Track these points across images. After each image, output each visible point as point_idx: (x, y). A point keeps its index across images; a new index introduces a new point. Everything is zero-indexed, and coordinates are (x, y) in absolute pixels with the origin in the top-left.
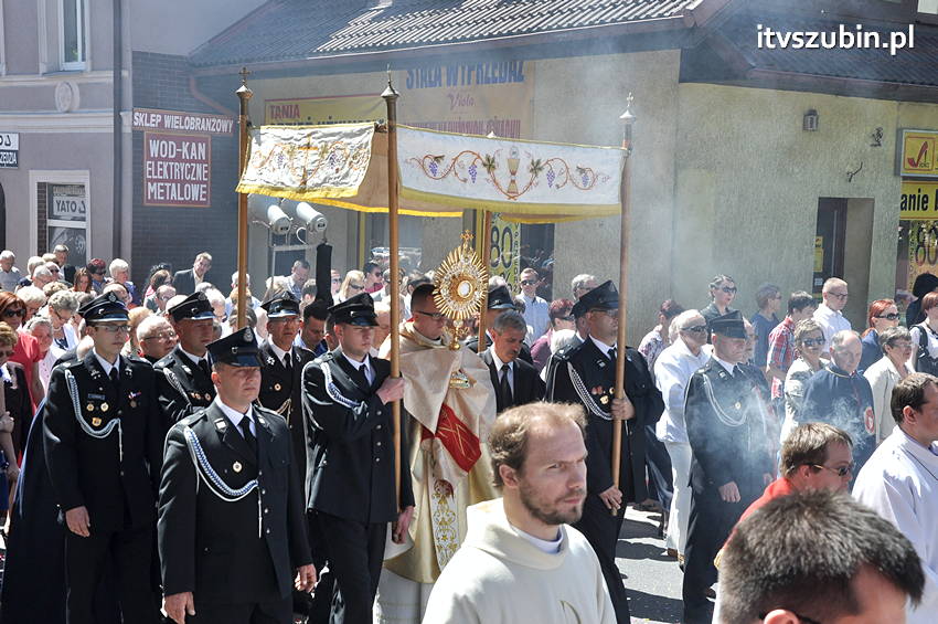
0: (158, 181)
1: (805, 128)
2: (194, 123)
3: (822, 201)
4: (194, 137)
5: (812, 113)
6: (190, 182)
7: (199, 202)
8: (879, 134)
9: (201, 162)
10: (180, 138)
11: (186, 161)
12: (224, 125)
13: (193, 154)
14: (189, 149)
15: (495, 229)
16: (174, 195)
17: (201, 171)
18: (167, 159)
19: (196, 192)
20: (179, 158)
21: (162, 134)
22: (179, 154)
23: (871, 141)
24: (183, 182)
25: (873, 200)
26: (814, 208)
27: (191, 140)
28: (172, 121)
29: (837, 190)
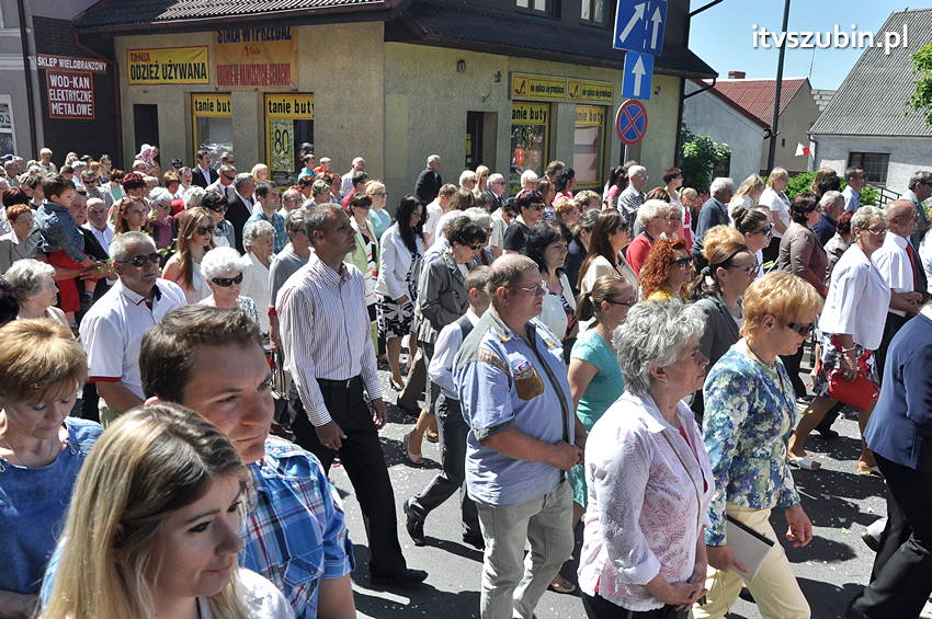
0: (58, 102)
1: (458, 71)
2: (79, 64)
3: (470, 114)
4: (81, 74)
5: (462, 61)
6: (81, 103)
7: (87, 116)
8: (499, 75)
9: (87, 90)
10: (71, 74)
11: (77, 89)
12: (101, 66)
13: (81, 85)
14: (78, 81)
15: (278, 131)
16: (70, 111)
17: (87, 96)
18: (63, 88)
19: (84, 109)
20: (71, 87)
21: (58, 71)
22: (71, 85)
23: (495, 79)
24: (76, 103)
25: (496, 113)
26: (465, 117)
27: (79, 76)
28: (64, 63)
29: (478, 107)
